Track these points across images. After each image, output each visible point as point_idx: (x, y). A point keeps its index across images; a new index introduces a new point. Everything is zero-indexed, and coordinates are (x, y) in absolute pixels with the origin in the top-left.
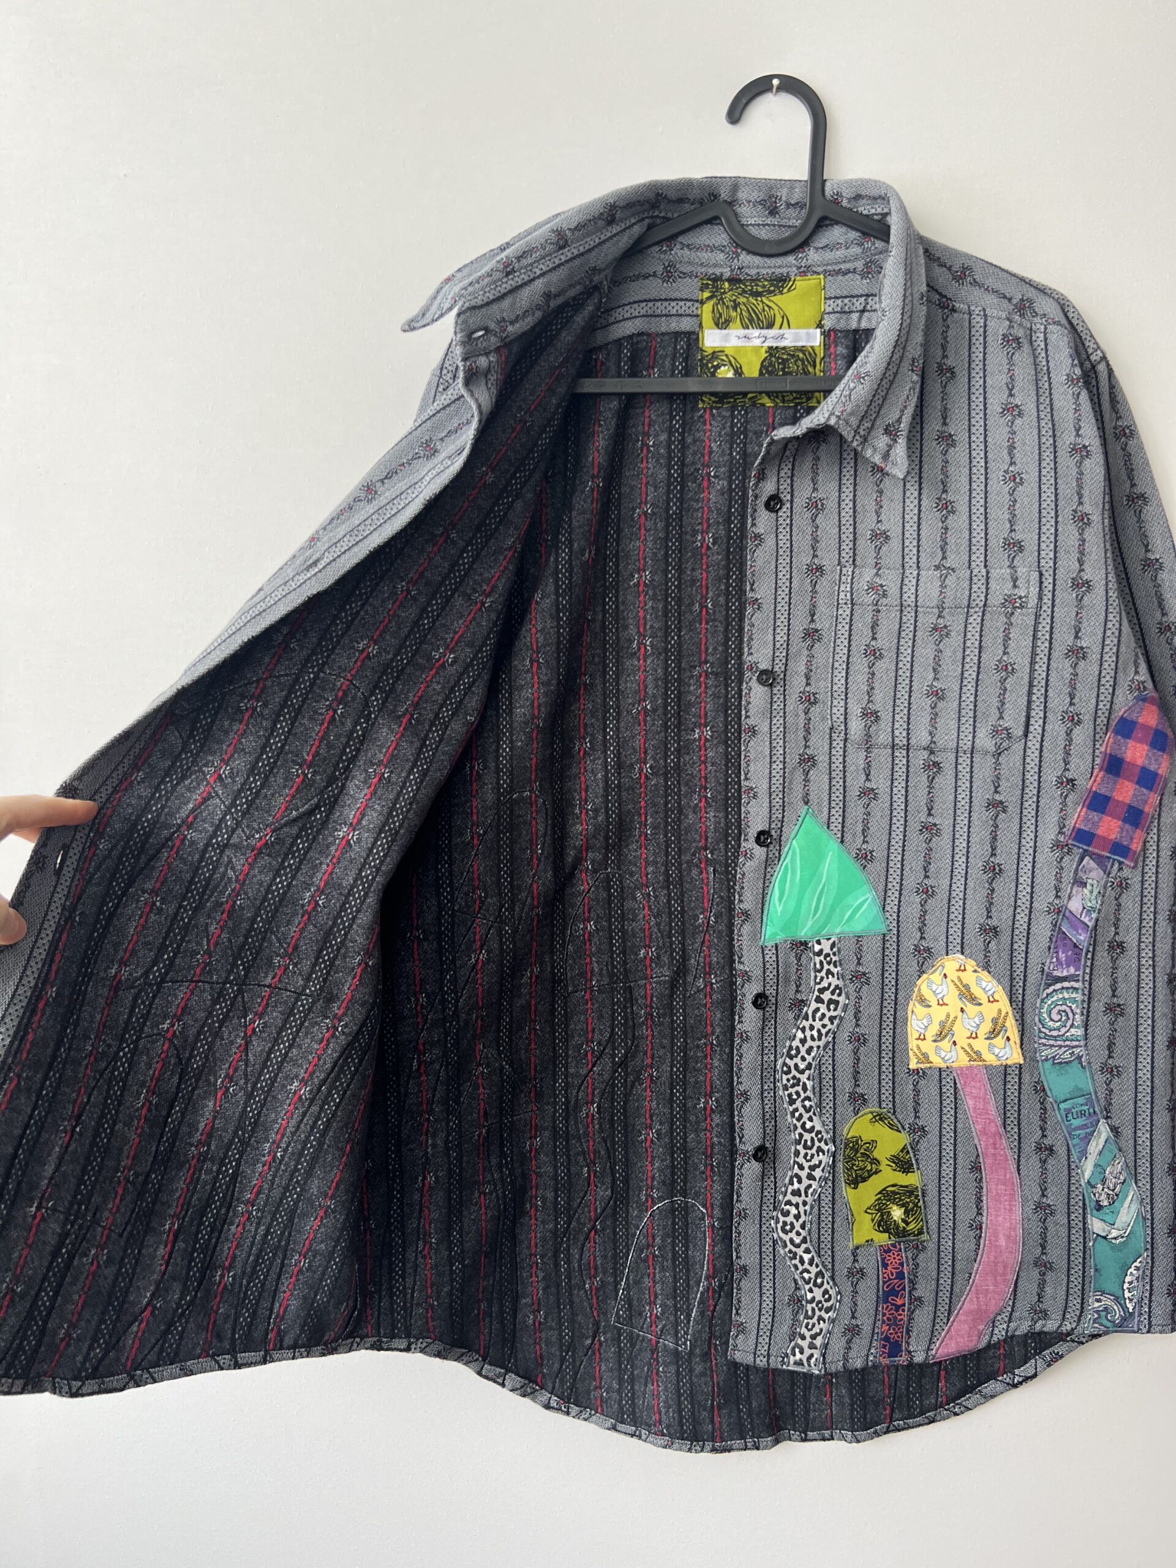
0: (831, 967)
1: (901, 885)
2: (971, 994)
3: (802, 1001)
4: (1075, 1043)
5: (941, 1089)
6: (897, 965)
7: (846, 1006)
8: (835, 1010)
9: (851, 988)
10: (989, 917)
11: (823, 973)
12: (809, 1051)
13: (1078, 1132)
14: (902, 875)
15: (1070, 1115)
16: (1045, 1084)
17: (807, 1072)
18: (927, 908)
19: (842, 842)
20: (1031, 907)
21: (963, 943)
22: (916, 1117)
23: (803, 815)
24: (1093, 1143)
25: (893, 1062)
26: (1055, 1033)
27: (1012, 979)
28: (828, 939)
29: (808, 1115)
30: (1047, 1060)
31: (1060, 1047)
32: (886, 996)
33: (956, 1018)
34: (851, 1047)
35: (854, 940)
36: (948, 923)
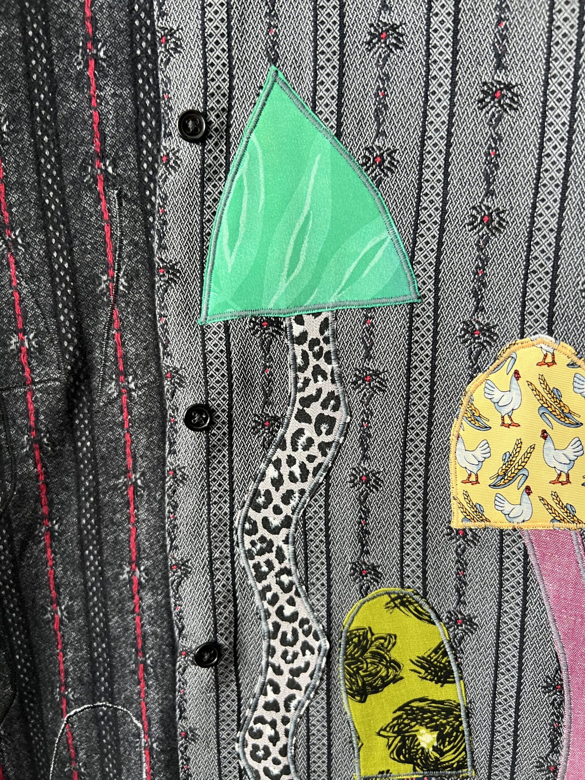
0: (322, 363)
1: (444, 212)
2: (562, 407)
3: (276, 419)
5: (501, 562)
6: (434, 359)
7: (347, 426)
8: (329, 432)
9: (356, 396)
11: (308, 373)
12: (287, 498)
14: (445, 194)
17: (284, 531)
18: (489, 252)
19: (339, 135)
21: (551, 314)
22: (460, 602)
23: (267, 87)
25: (425, 517)
28: (316, 315)
29: (287, 596)
32: (414, 410)
33: (533, 447)
34: (354, 493)
35: (360, 316)
36: (526, 278)
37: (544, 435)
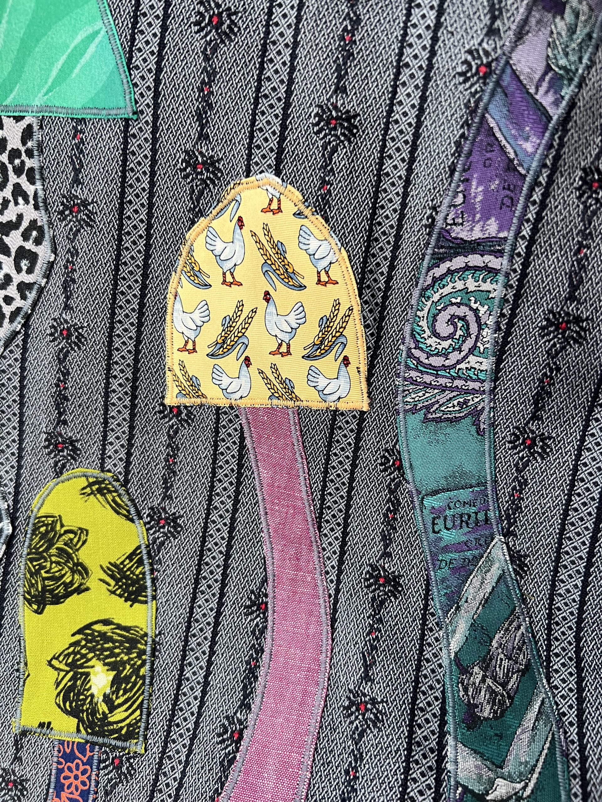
1: (168, 3)
2: (286, 265)
4: (472, 385)
5: (216, 446)
6: (152, 194)
7: (51, 265)
8: (30, 271)
10: (340, 89)
11: (8, 192)
13: (448, 556)
15: (440, 522)
16: (405, 456)
20: (430, 66)
21: (281, 150)
22: (167, 497)
24: (475, 580)
25: (134, 388)
26: (436, 361)
27: (370, 240)
28: (18, 119)
30: (414, 410)
31: (443, 389)
32: (126, 256)
33: (254, 311)
34: (53, 348)
35: (68, 128)
36: (256, 103)
37: (267, 297)
